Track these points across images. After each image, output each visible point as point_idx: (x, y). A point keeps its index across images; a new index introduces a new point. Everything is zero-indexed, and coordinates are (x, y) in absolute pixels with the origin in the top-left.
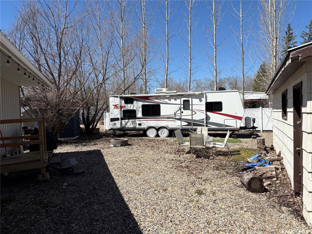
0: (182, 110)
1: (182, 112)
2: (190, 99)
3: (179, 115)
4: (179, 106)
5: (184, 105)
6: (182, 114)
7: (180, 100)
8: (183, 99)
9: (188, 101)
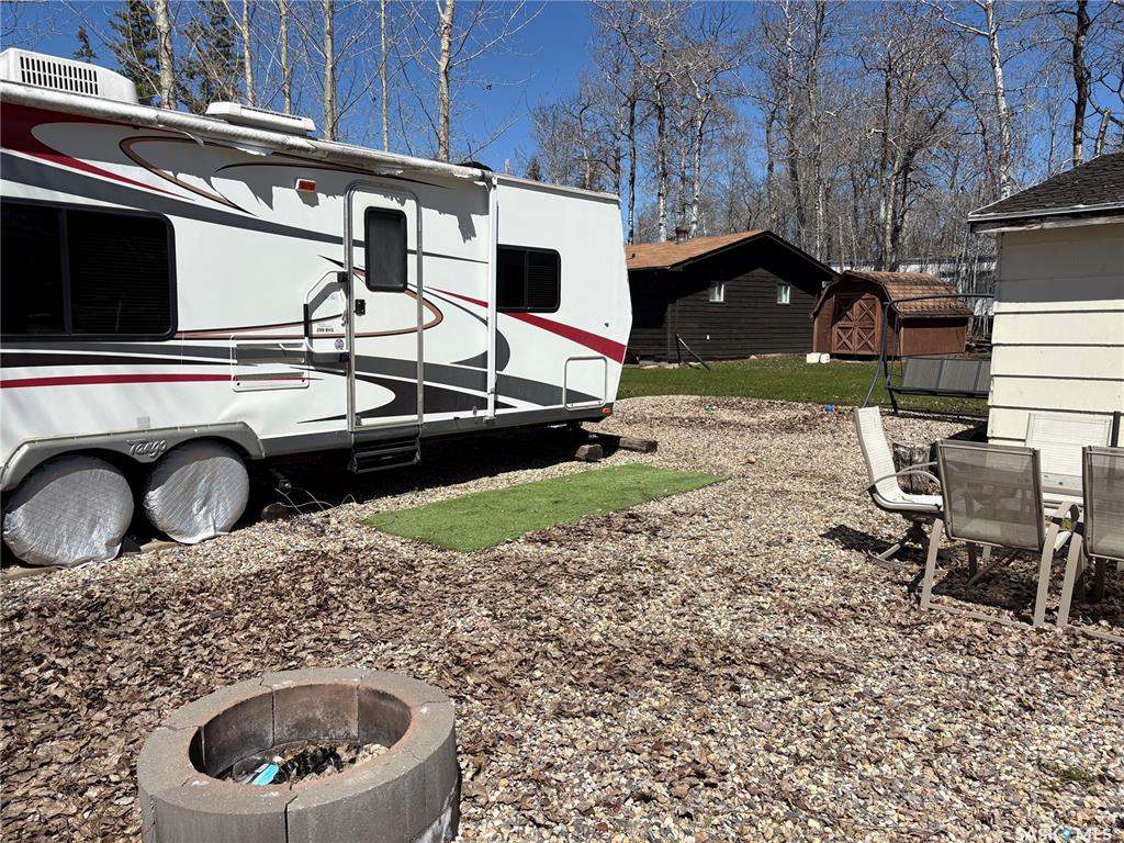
0: (359, 286)
1: (360, 307)
2: (409, 208)
3: (338, 327)
4: (338, 252)
5: (366, 244)
6: (361, 324)
7: (341, 200)
8: (363, 200)
9: (398, 218)
